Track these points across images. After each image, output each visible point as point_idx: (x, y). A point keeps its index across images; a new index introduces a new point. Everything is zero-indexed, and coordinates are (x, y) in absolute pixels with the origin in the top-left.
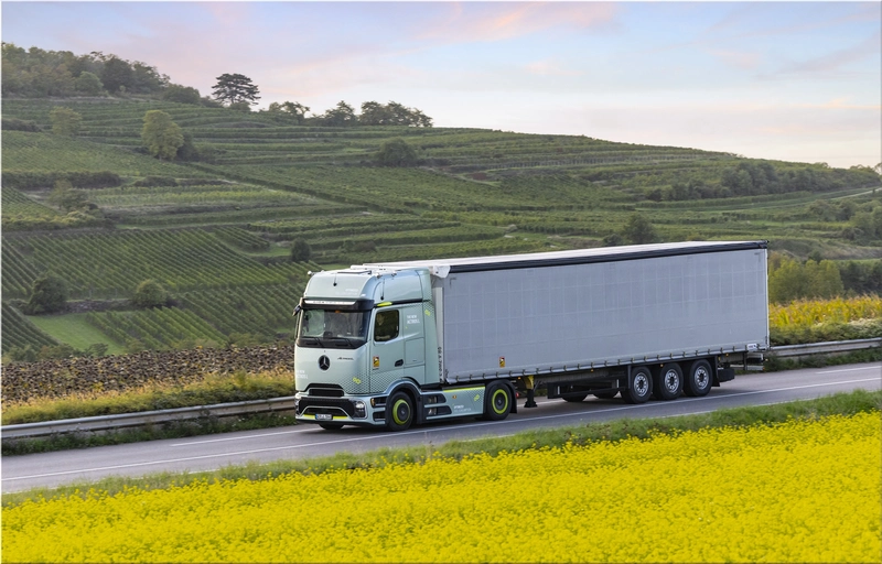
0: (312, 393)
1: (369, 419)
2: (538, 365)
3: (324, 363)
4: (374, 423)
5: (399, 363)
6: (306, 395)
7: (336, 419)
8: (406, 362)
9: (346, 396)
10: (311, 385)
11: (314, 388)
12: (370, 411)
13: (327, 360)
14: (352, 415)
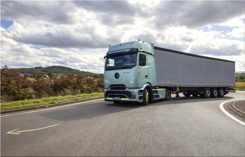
0: (112, 89)
1: (137, 99)
2: (181, 84)
3: (117, 76)
4: (139, 101)
5: (146, 76)
6: (109, 90)
7: (122, 99)
8: (148, 76)
9: (127, 89)
10: (111, 85)
11: (113, 87)
12: (138, 96)
13: (118, 75)
14: (130, 98)
